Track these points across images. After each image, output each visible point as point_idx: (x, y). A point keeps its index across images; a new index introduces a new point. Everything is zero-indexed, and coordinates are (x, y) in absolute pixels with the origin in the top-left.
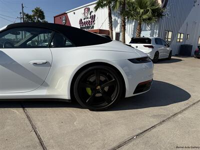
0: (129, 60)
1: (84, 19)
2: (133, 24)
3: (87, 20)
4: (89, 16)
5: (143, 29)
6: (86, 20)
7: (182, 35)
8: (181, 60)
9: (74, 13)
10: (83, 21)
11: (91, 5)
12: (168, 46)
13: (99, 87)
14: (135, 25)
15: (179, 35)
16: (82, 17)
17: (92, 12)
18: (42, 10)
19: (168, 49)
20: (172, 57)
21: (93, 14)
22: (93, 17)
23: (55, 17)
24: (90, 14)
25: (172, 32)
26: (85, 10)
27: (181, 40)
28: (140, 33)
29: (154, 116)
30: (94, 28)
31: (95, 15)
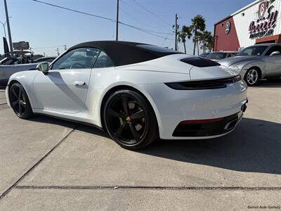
0: (166, 84)
1: (258, 21)
3: (263, 22)
4: (266, 15)
9: (244, 14)
10: (256, 24)
16: (254, 18)
17: (272, 7)
18: (203, 18)
21: (273, 10)
22: (274, 16)
23: (215, 25)
24: (269, 12)
26: (260, 6)
30: (274, 34)
31: (277, 12)
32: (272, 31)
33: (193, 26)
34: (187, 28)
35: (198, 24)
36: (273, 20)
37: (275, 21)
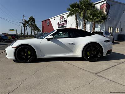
0: (104, 41)
1: (61, 22)
2: (90, 24)
3: (62, 23)
4: (63, 21)
5: (96, 26)
6: (61, 23)
7: (118, 29)
8: (119, 43)
9: (54, 19)
10: (60, 23)
12: (112, 36)
13: (93, 52)
14: (91, 25)
15: (117, 29)
16: (59, 21)
17: (65, 18)
18: (34, 18)
19: (111, 37)
20: (114, 42)
21: (65, 19)
22: (66, 21)
23: (42, 22)
25: (112, 27)
27: (118, 32)
28: (94, 29)
29: (116, 62)
30: (67, 27)
32: (66, 26)
33: (29, 21)
34: (27, 21)
35: (32, 20)
37: (66, 23)
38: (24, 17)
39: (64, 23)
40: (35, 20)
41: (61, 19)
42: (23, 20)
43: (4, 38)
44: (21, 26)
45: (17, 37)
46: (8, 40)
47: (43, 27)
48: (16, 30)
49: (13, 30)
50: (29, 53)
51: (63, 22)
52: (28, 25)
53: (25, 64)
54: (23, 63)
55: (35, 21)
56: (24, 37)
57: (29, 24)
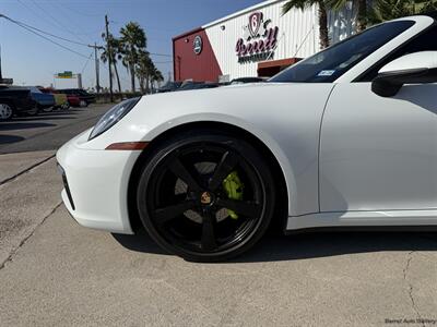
1: (249, 39)
3: (257, 40)
4: (262, 31)
6: (252, 41)
9: (224, 27)
10: (246, 43)
11: (266, 6)
16: (244, 35)
17: (269, 21)
18: (140, 27)
21: (270, 26)
22: (273, 34)
23: (174, 40)
24: (265, 27)
26: (251, 18)
30: (275, 58)
31: (277, 29)
32: (273, 54)
33: (124, 40)
34: (117, 41)
35: (136, 37)
36: (273, 39)
37: (275, 41)
38: (107, 23)
39: (265, 39)
40: (147, 36)
41: (250, 26)
42: (103, 35)
43: (41, 102)
44: (97, 61)
45: (85, 100)
46: (56, 108)
47: (177, 59)
48: (80, 75)
49: (68, 75)
50: (232, 187)
51: (261, 38)
52: (120, 57)
53: (203, 266)
54: (189, 259)
55: (144, 40)
56: (109, 100)
57: (123, 53)
